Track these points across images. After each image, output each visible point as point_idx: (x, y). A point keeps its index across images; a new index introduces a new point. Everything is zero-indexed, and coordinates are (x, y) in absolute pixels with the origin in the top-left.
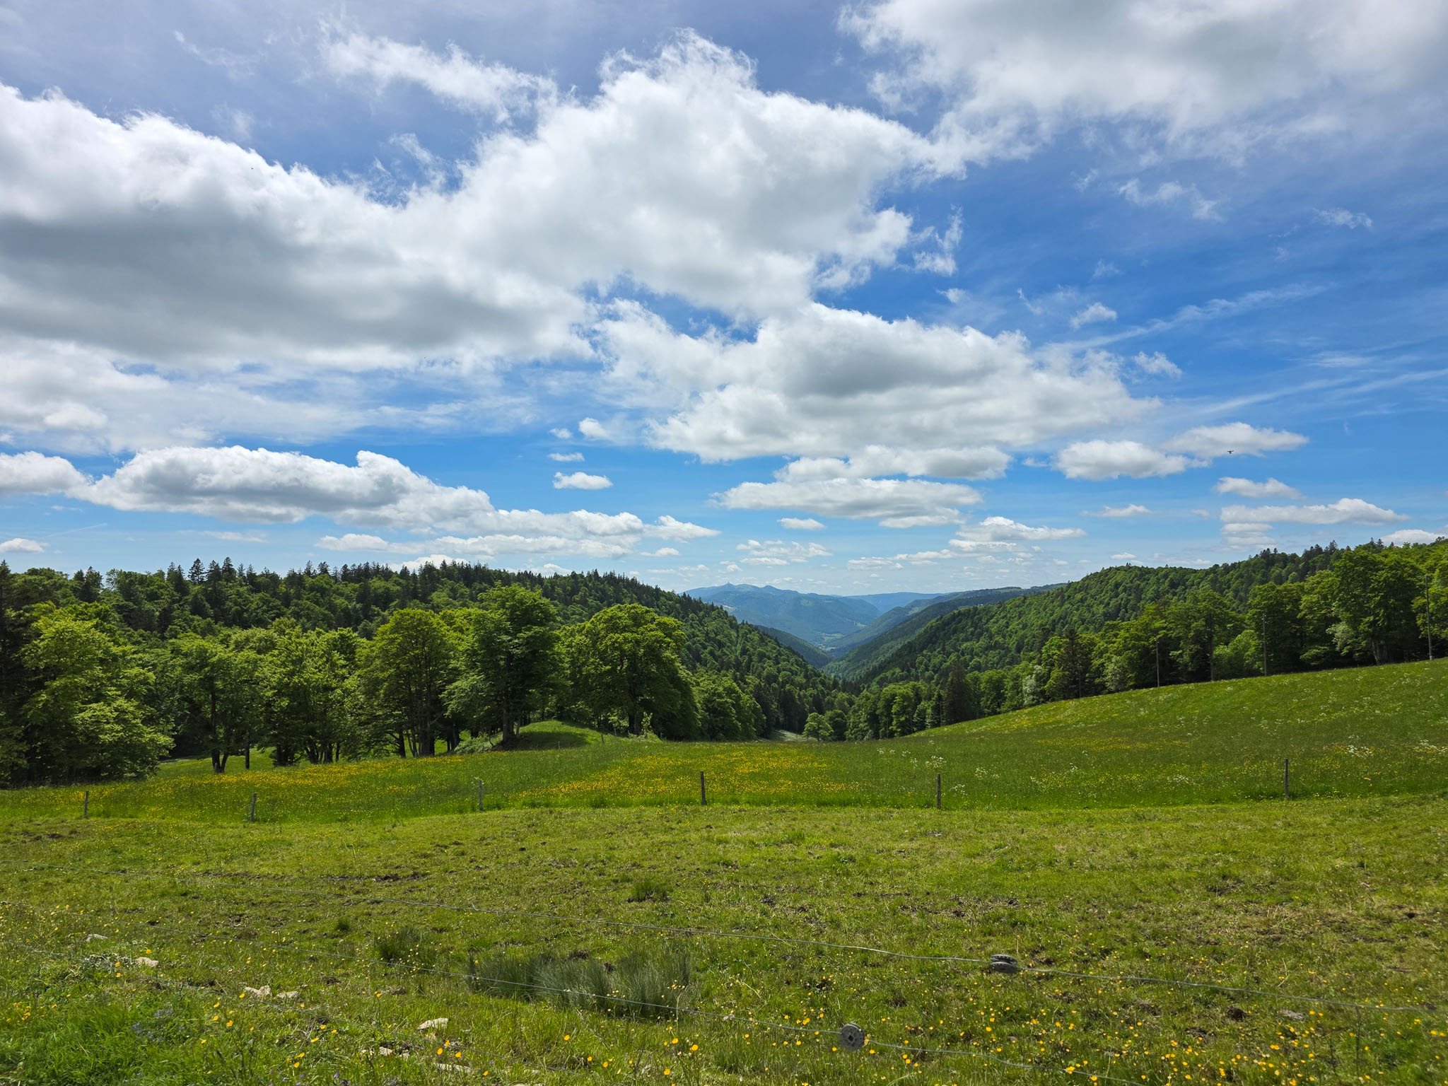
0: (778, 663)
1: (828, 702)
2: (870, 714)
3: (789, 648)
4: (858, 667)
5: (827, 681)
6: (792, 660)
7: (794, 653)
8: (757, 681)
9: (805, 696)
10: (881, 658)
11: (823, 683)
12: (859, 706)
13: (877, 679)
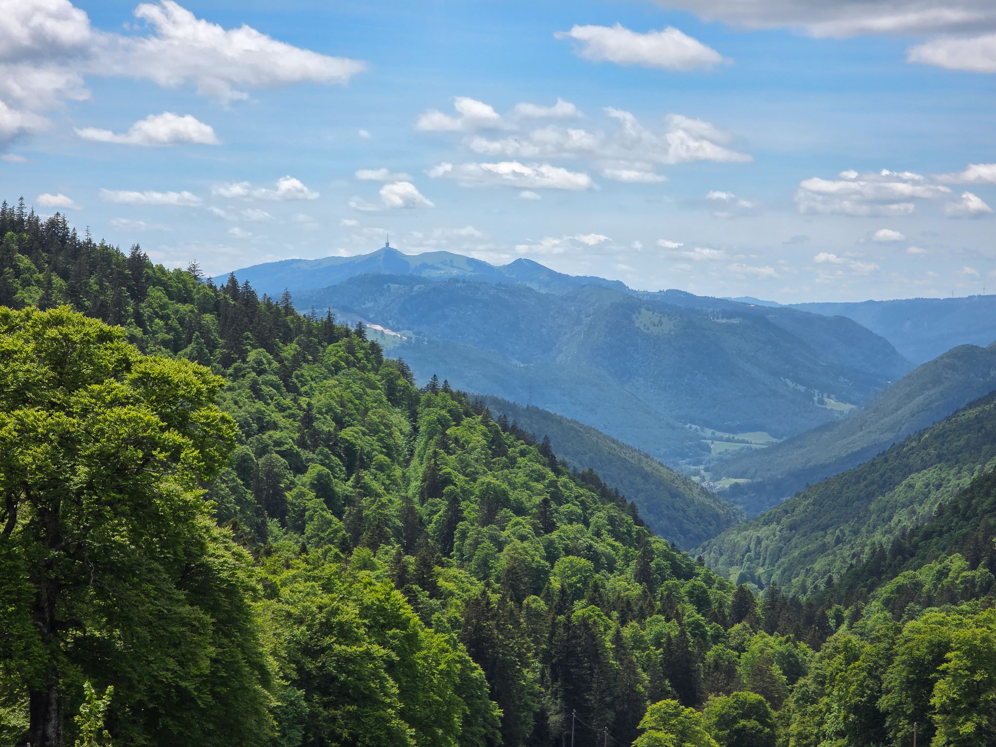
0: (550, 527)
1: (717, 666)
2: (855, 709)
3: (588, 479)
4: (823, 549)
5: (713, 593)
6: (599, 518)
7: (606, 495)
8: (476, 588)
9: (638, 642)
10: (903, 520)
11: (701, 601)
12: (821, 680)
13: (885, 590)
